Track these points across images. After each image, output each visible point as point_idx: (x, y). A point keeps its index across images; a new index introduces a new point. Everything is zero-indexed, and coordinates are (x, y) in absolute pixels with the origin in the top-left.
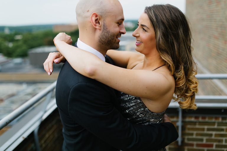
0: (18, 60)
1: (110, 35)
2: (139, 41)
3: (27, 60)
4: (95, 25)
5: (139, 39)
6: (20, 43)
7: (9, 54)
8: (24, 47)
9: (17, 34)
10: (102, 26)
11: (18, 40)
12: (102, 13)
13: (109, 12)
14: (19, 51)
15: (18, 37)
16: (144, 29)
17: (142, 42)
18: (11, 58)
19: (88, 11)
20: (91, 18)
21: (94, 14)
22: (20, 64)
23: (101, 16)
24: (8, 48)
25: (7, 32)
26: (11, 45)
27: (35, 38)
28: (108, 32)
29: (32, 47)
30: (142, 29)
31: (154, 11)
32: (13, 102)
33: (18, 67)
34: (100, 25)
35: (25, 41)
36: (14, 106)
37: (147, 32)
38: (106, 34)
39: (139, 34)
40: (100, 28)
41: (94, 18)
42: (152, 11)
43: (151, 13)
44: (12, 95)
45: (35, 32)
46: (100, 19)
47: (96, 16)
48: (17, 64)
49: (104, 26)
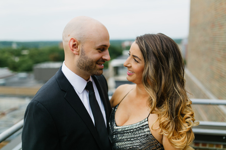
0: (23, 75)
1: (87, 61)
2: (131, 71)
3: (32, 75)
4: (73, 50)
5: (131, 69)
6: (26, 58)
7: (15, 68)
8: (30, 62)
9: (24, 49)
10: (80, 51)
11: (24, 56)
12: (80, 38)
13: (87, 38)
14: (25, 66)
15: (25, 52)
16: (135, 60)
17: (133, 72)
18: (16, 72)
19: (69, 36)
20: (69, 43)
21: (72, 39)
22: (25, 78)
23: (80, 42)
24: (14, 62)
25: (14, 47)
26: (17, 60)
27: (41, 54)
28: (85, 58)
29: (38, 62)
30: (134, 59)
31: (145, 42)
32: (15, 117)
33: (22, 82)
34: (78, 51)
35: (31, 56)
36: (15, 120)
37: (139, 63)
38: (83, 59)
39: (131, 64)
40: (78, 53)
41: (72, 43)
42: (143, 42)
43: (142, 44)
44: (15, 109)
45: (42, 48)
46: (78, 44)
47: (74, 41)
48: (21, 79)
49: (82, 51)
